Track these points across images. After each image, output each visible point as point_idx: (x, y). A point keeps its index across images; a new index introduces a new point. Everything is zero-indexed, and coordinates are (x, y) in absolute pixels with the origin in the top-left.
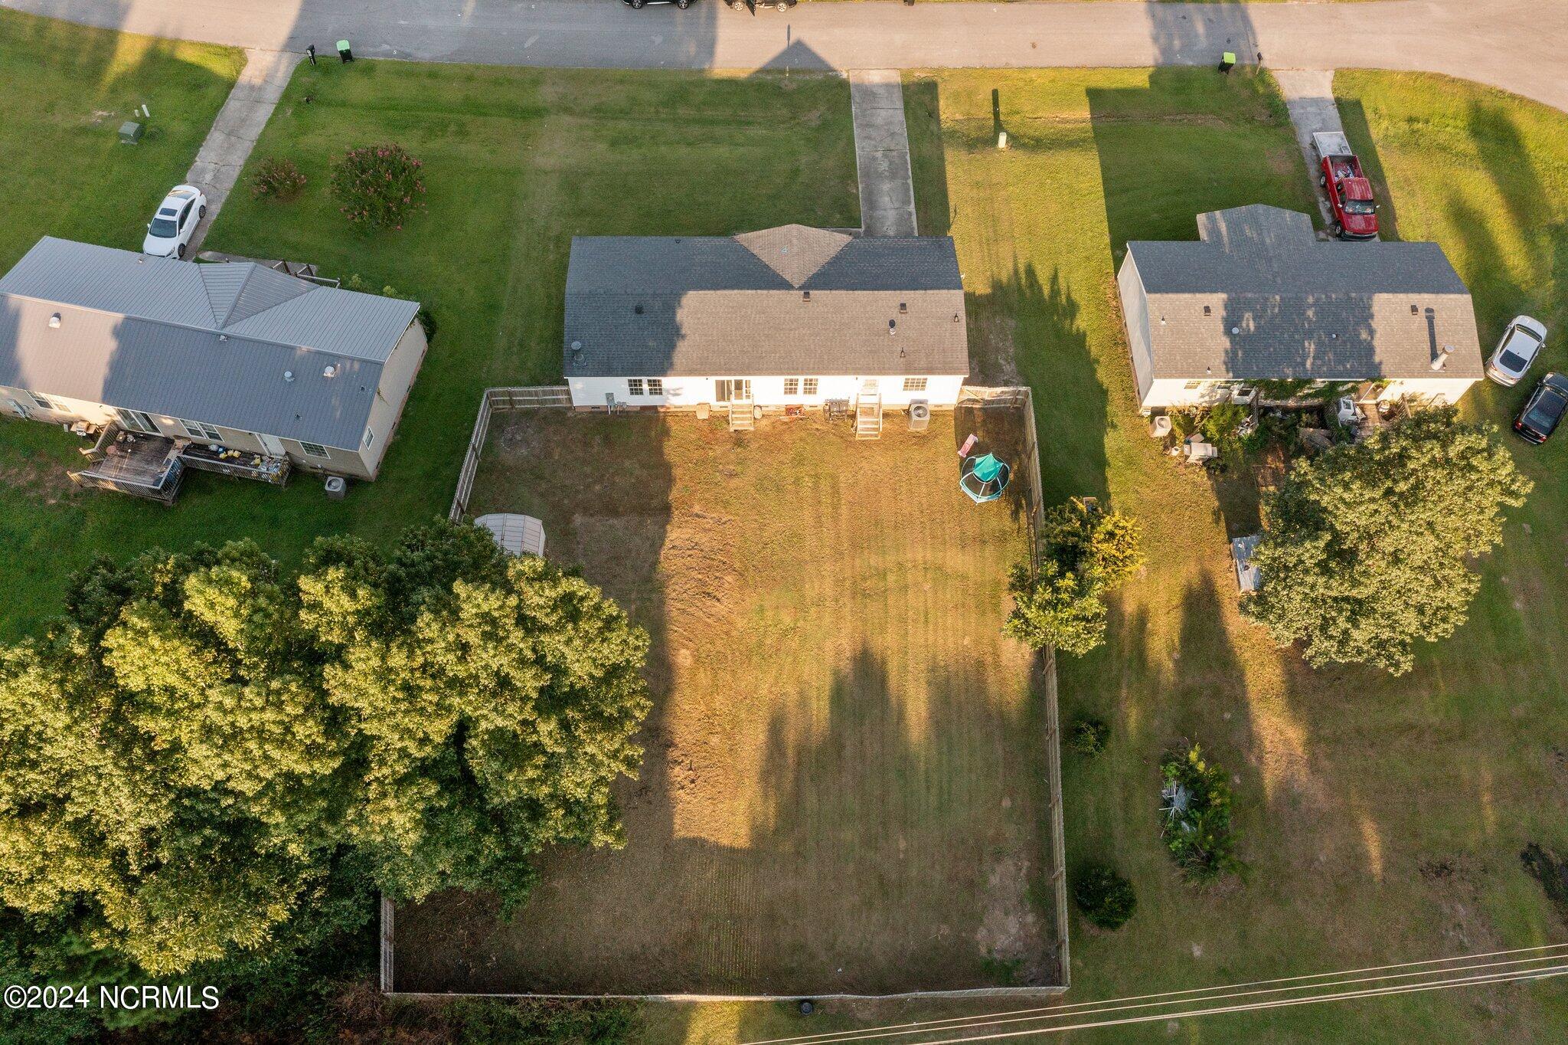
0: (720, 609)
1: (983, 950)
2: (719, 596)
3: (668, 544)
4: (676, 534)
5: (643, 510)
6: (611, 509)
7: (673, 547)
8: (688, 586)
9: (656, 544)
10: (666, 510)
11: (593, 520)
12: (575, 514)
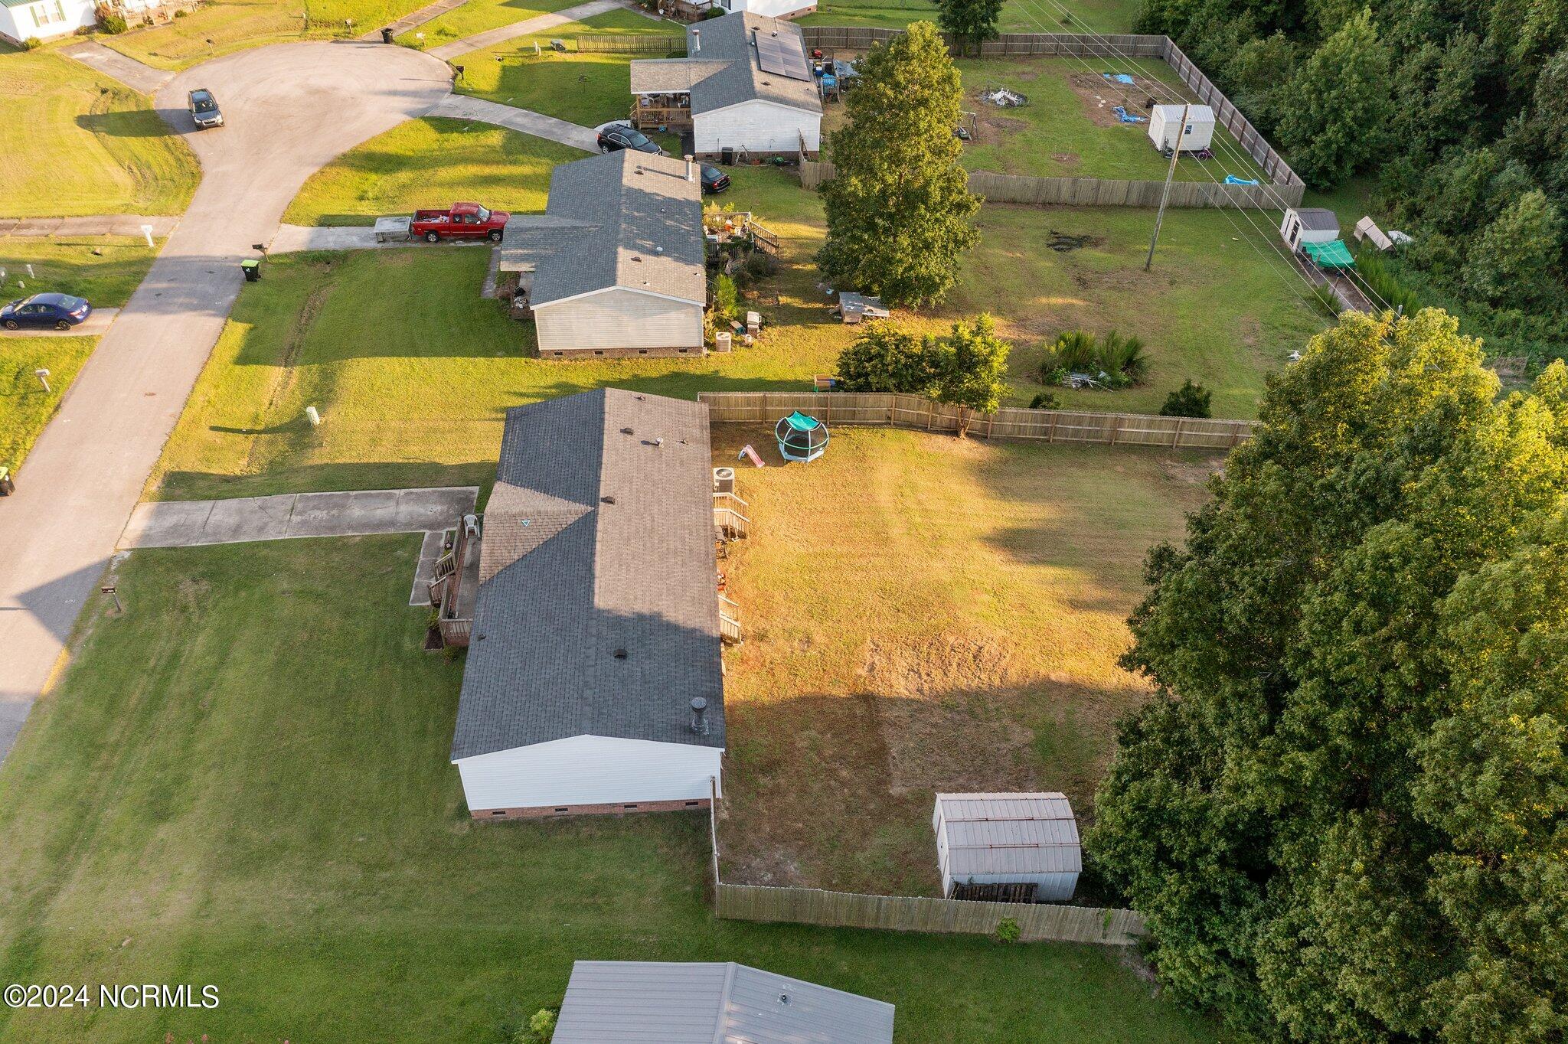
0: (991, 647)
2: (974, 648)
3: (916, 696)
4: (901, 686)
5: (874, 725)
6: (879, 754)
7: (920, 690)
8: (969, 674)
9: (918, 707)
10: (868, 699)
11: (896, 774)
12: (890, 795)
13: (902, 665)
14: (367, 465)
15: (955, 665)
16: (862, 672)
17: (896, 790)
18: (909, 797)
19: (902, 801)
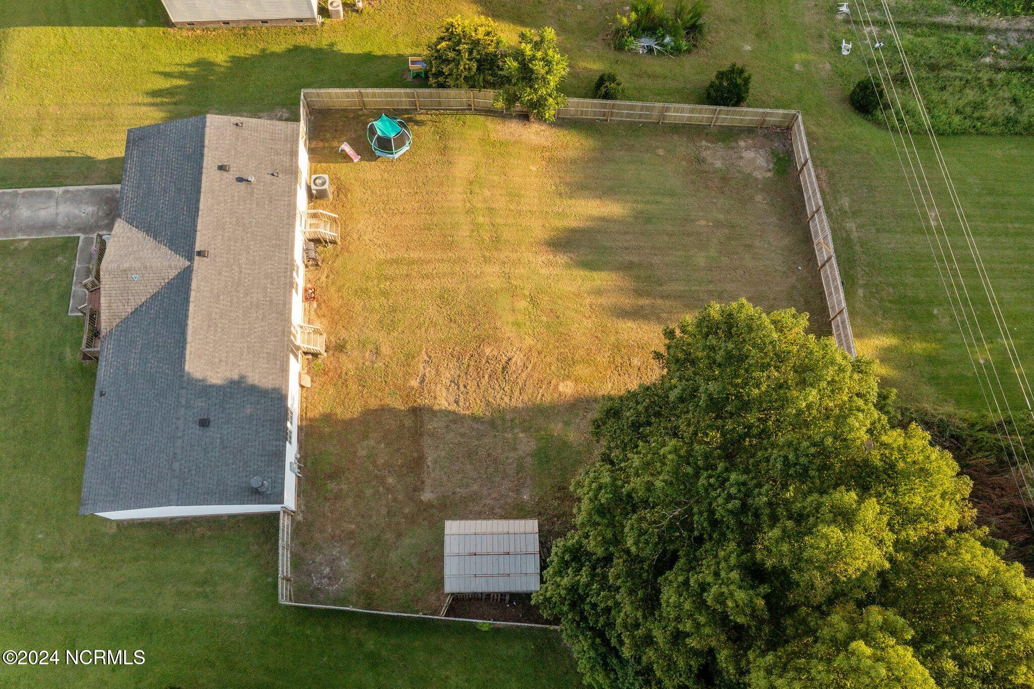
0: (518, 359)
1: (769, 174)
2: (505, 359)
3: (453, 407)
4: (443, 401)
5: (417, 434)
6: (417, 464)
7: (457, 402)
8: (497, 387)
9: (454, 419)
10: (416, 411)
11: (428, 482)
12: (421, 501)
13: (446, 377)
14: (30, 160)
15: (487, 376)
16: (414, 383)
17: (427, 496)
18: (435, 502)
19: (430, 505)
